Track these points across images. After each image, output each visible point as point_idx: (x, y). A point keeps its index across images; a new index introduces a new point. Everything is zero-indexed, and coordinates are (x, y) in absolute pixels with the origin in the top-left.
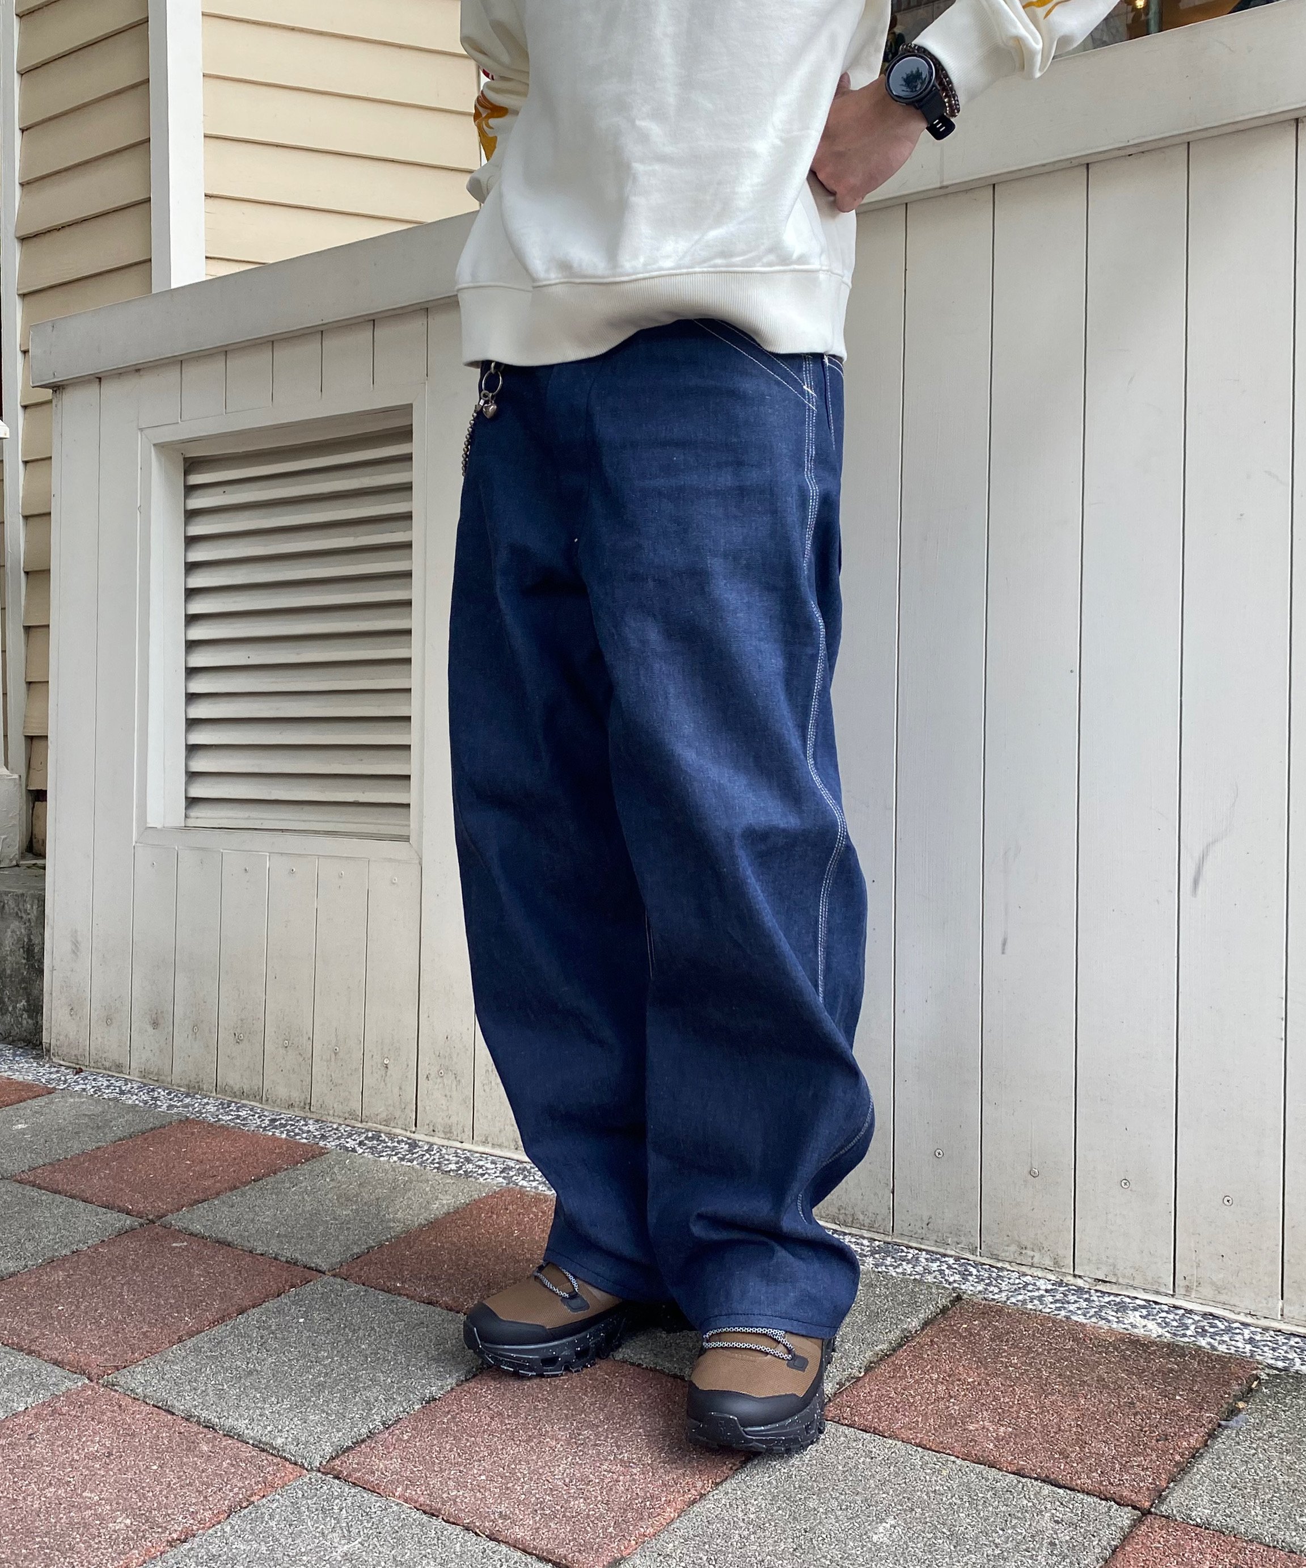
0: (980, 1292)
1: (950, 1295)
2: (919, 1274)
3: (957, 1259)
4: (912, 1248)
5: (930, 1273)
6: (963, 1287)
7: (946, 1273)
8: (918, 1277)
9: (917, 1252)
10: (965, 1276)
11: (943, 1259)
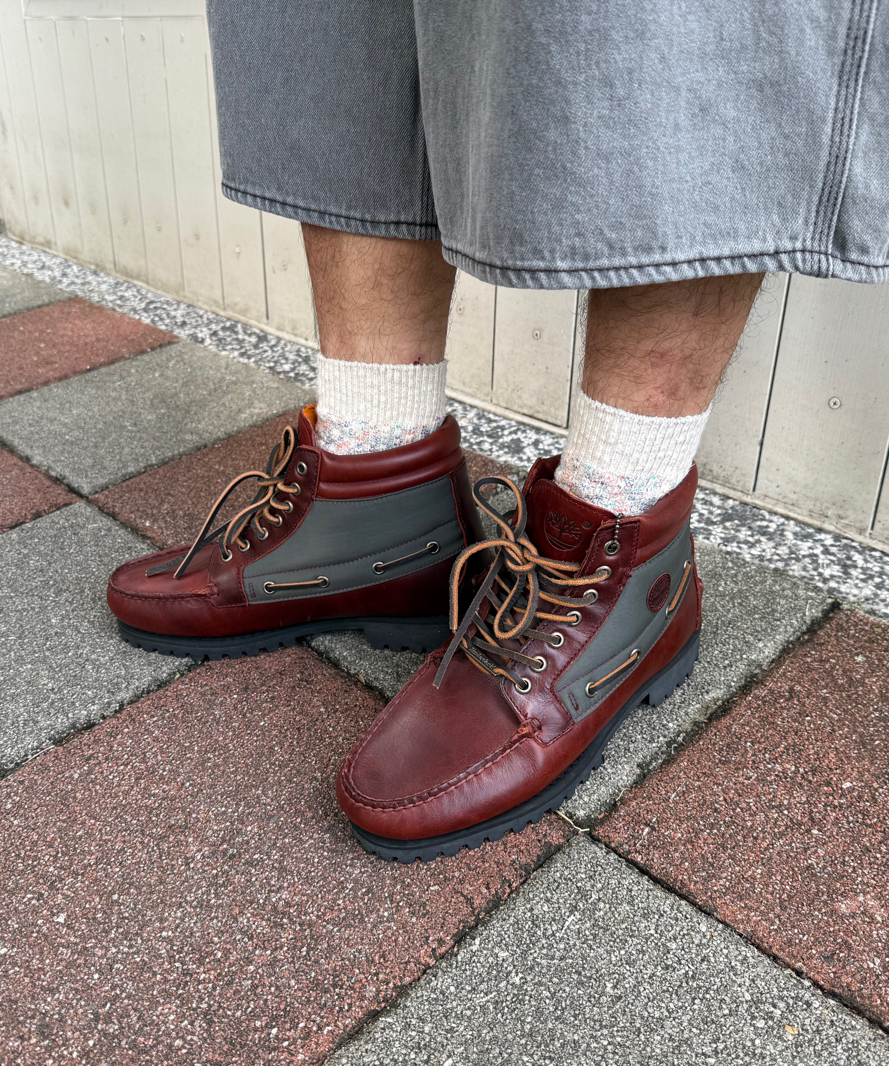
0: (867, 599)
1: (824, 600)
2: (782, 560)
3: (837, 538)
4: (776, 514)
5: (798, 560)
6: (843, 588)
7: (820, 561)
8: (780, 565)
9: (782, 520)
10: (846, 568)
11: (818, 537)
